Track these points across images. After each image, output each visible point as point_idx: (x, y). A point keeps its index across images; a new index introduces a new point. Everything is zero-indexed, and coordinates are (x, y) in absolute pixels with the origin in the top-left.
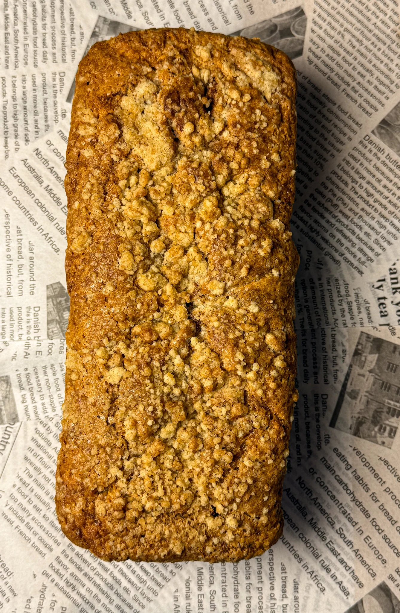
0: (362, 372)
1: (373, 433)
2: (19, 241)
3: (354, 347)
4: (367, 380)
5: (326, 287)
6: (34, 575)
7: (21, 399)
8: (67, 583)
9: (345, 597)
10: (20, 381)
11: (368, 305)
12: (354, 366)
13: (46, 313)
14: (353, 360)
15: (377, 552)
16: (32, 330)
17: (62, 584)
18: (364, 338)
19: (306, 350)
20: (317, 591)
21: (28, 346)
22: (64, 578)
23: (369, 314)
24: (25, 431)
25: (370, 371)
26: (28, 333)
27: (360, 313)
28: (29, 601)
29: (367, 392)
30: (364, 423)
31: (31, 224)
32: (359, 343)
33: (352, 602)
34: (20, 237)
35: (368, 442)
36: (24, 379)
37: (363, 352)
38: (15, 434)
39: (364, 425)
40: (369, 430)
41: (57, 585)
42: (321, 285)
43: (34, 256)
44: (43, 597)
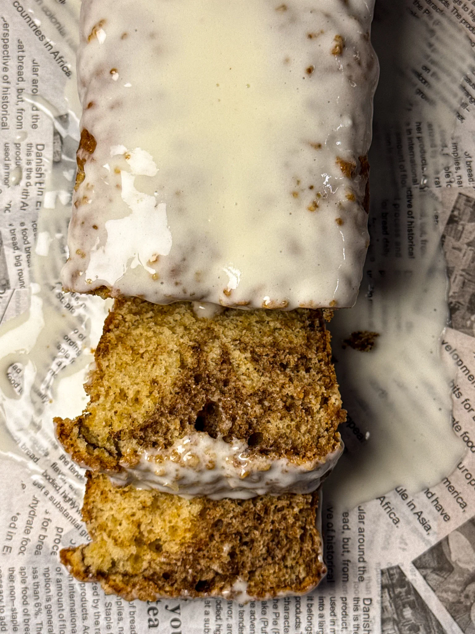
0: (457, 244)
1: (469, 323)
2: (20, 59)
3: (448, 213)
4: (464, 256)
5: (415, 134)
6: (23, 485)
7: (15, 261)
8: (65, 497)
9: (425, 533)
10: (14, 238)
11: (469, 159)
12: (447, 237)
13: (52, 152)
14: (446, 229)
15: (469, 476)
16: (33, 175)
17: (59, 498)
18: (463, 201)
19: (387, 214)
20: (388, 524)
21: (26, 193)
22: (61, 491)
23: (470, 170)
24: (18, 302)
25: (469, 244)
26: (29, 177)
27: (458, 168)
28: (14, 518)
29: (463, 270)
30: (458, 309)
31: (37, 38)
32: (455, 208)
33: (434, 541)
34: (21, 54)
35: (462, 334)
36: (19, 236)
37: (461, 219)
38: (5, 305)
39: (457, 313)
40: (463, 318)
41: (51, 499)
42: (409, 131)
43: (38, 78)
44: (32, 515)
